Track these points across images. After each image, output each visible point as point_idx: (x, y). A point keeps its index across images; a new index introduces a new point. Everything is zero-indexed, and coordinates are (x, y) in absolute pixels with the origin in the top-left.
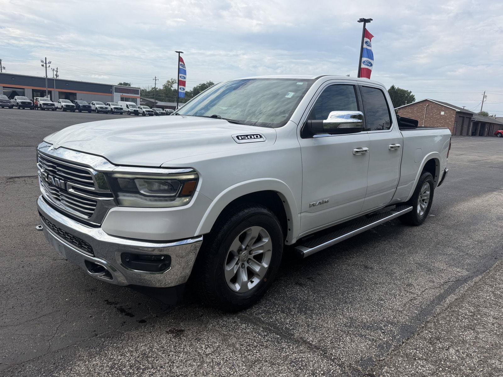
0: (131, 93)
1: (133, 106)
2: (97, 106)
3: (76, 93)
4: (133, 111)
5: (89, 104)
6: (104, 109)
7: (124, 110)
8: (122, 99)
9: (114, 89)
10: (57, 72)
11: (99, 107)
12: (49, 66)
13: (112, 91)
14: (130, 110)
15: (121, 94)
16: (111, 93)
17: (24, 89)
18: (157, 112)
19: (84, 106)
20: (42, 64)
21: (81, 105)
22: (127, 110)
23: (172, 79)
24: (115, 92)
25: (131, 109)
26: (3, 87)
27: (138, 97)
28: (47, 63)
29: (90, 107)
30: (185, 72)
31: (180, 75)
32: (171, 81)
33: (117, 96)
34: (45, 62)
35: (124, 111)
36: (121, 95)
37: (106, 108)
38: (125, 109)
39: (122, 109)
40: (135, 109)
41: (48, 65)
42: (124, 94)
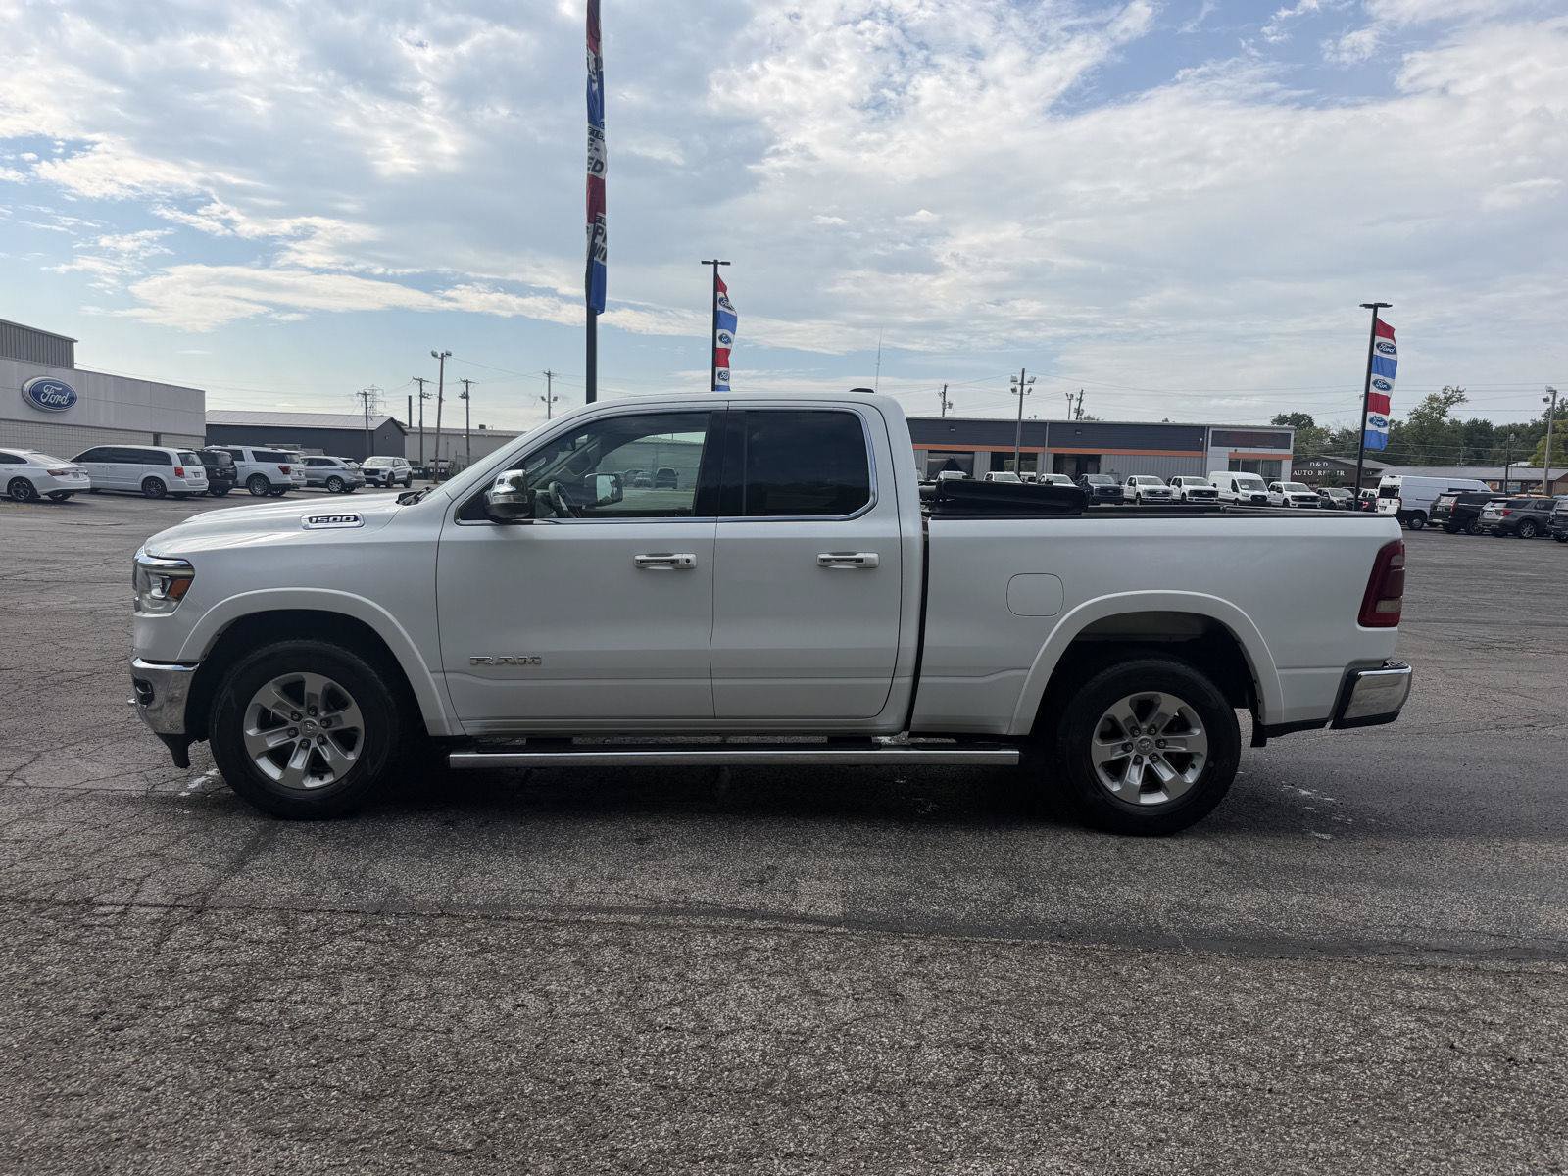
0: (1264, 445)
1: (1252, 484)
2: (1141, 488)
3: (1100, 455)
4: (1249, 498)
5: (1120, 483)
6: (1159, 495)
7: (1221, 495)
8: (1234, 466)
9: (1210, 436)
10: (1081, 400)
11: (1145, 491)
12: (1030, 390)
13: (1203, 442)
14: (1241, 498)
15: (1232, 449)
16: (1201, 448)
17: (973, 452)
18: (1332, 498)
19: (1103, 490)
20: (1013, 386)
21: (1095, 486)
22: (1233, 496)
23: (1445, 391)
24: (1212, 445)
25: (1244, 494)
26: (930, 451)
27: (1286, 457)
28: (1025, 382)
29: (1119, 491)
30: (1390, 369)
31: (1374, 377)
32: (1442, 396)
33: (1219, 455)
34: (1019, 382)
35: (1221, 500)
36: (1230, 453)
37: (1167, 493)
38: (1224, 491)
39: (1214, 494)
40: (1257, 493)
41: (1026, 388)
42: (1240, 450)
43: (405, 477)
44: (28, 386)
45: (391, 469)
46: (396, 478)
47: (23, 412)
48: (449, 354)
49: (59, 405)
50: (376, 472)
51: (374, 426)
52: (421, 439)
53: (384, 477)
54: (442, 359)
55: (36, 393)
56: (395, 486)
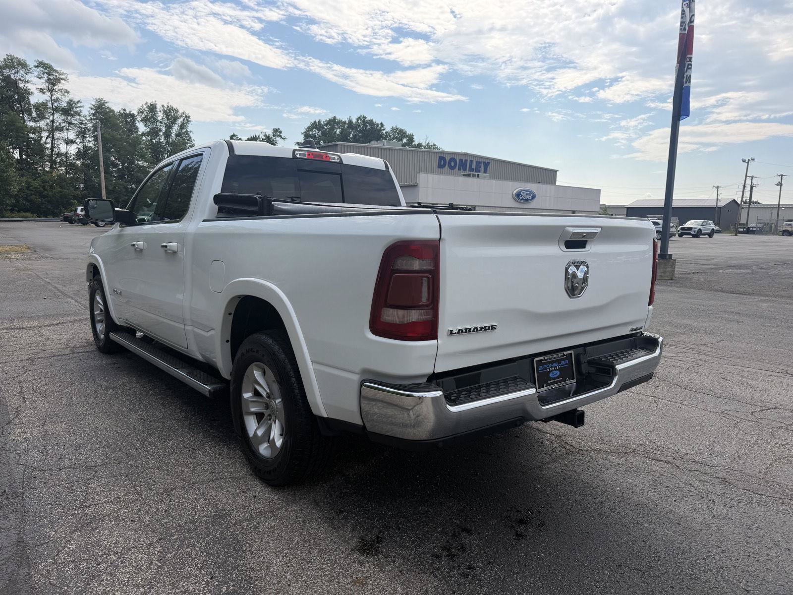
43: (709, 231)
44: (515, 192)
45: (700, 227)
46: (703, 232)
47: (512, 203)
48: (753, 160)
49: (527, 200)
50: (690, 229)
51: (721, 204)
52: (749, 211)
53: (695, 231)
54: (748, 163)
55: (518, 195)
56: (701, 236)
